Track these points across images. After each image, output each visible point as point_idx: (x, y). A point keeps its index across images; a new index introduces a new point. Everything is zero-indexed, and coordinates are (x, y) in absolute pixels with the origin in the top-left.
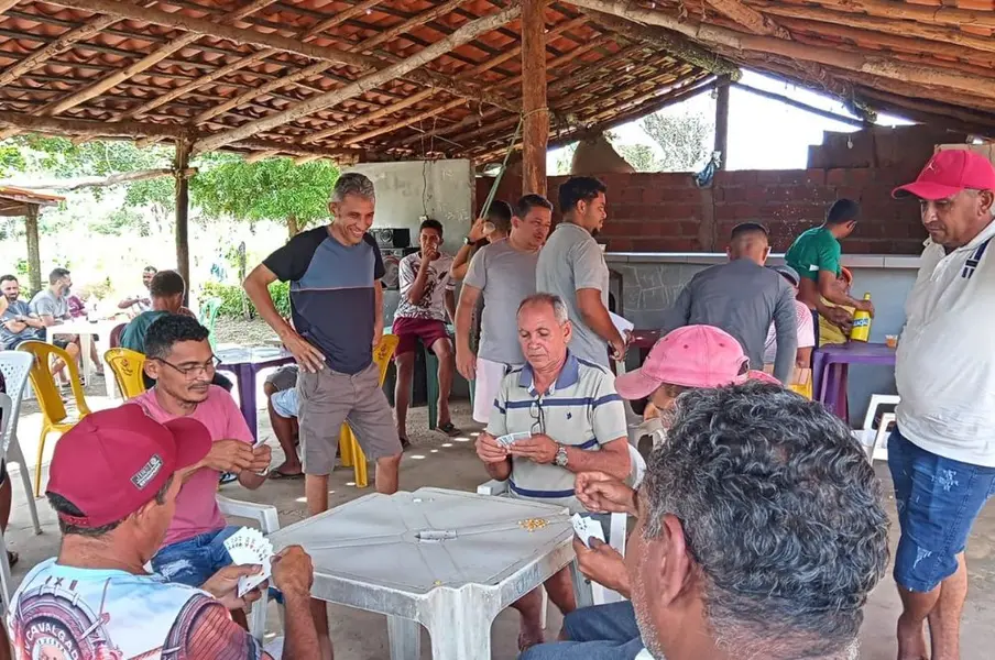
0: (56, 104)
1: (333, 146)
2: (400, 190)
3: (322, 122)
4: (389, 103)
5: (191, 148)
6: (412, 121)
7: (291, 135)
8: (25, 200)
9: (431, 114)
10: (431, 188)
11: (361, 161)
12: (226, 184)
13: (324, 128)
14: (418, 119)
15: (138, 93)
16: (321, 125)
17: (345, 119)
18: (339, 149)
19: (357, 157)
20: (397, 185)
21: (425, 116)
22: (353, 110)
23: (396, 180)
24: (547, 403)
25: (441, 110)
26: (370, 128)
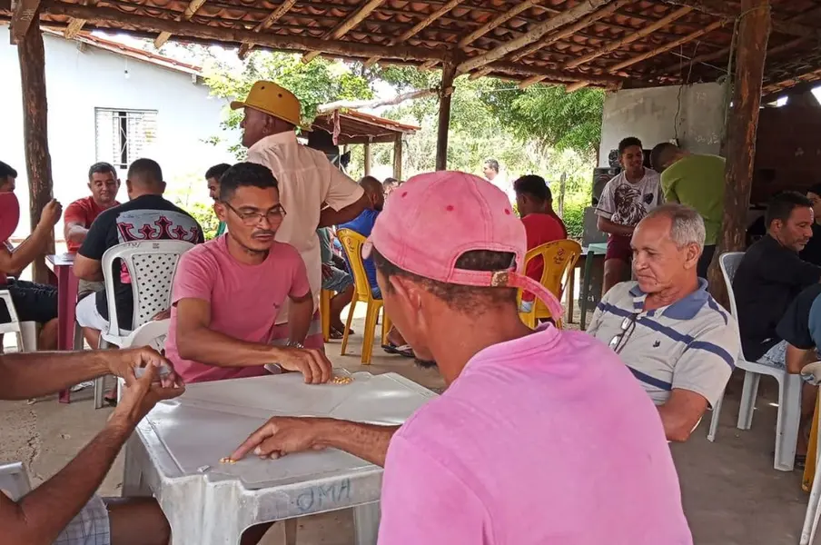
0: (337, 28)
1: (598, 74)
2: (656, 114)
3: (582, 48)
4: (643, 26)
5: (455, 70)
6: (671, 46)
7: (556, 61)
8: (393, 128)
9: (690, 38)
10: (684, 112)
11: (624, 88)
12: (540, 117)
13: (583, 54)
14: (677, 43)
15: (403, 19)
16: (581, 51)
17: (602, 44)
18: (605, 76)
19: (621, 84)
20: (654, 110)
21: (684, 40)
22: (608, 34)
23: (653, 104)
24: (644, 321)
25: (700, 32)
26: (631, 54)
